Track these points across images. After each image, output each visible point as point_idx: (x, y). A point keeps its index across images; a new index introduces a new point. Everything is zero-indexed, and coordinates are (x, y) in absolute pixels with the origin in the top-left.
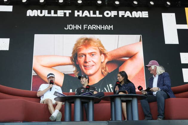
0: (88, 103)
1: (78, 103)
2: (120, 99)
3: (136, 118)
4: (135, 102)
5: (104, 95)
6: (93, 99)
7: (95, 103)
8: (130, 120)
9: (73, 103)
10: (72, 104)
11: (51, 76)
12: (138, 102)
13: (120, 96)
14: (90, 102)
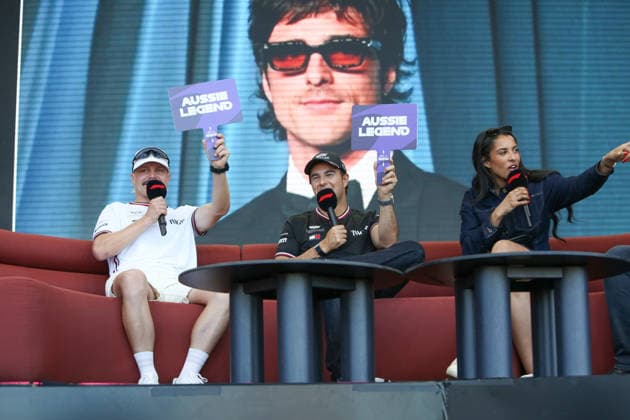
0: (344, 296)
1: (296, 297)
2: (506, 275)
3: (579, 364)
4: (576, 290)
5: (423, 256)
6: (368, 276)
7: (378, 296)
8: (549, 374)
9: (272, 294)
10: (265, 301)
11: (151, 158)
12: (589, 290)
13: (504, 262)
14: (354, 290)
